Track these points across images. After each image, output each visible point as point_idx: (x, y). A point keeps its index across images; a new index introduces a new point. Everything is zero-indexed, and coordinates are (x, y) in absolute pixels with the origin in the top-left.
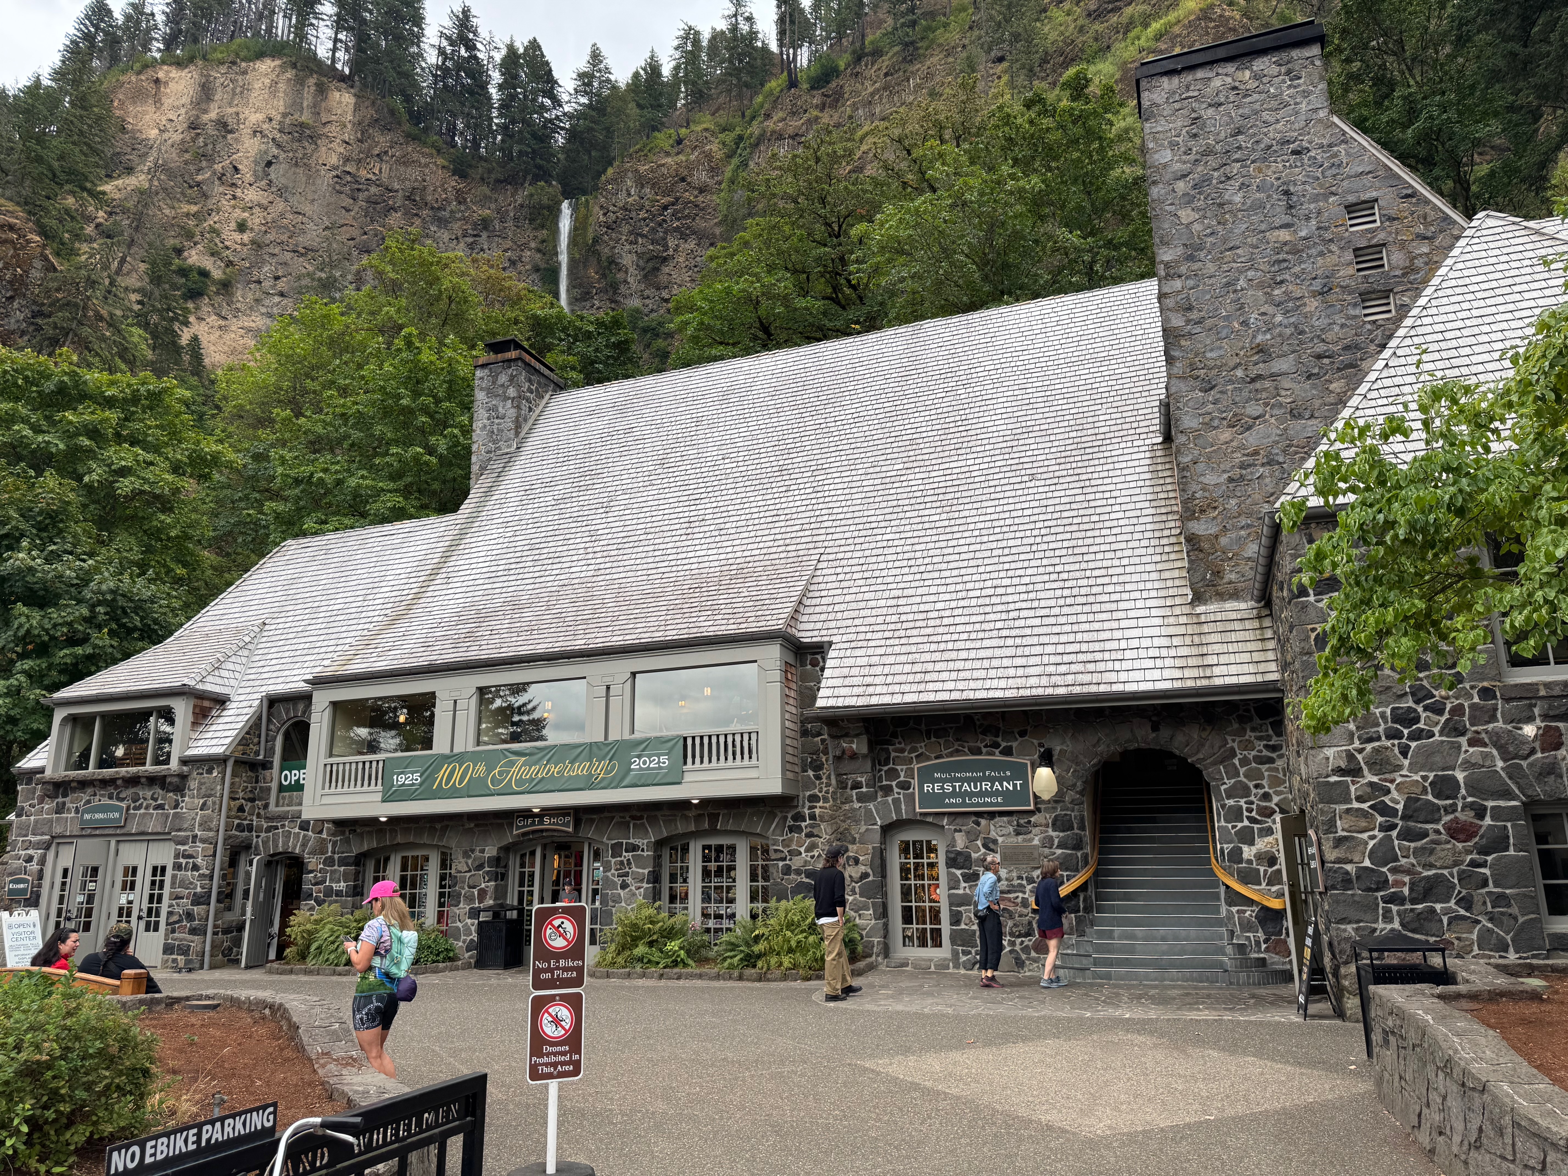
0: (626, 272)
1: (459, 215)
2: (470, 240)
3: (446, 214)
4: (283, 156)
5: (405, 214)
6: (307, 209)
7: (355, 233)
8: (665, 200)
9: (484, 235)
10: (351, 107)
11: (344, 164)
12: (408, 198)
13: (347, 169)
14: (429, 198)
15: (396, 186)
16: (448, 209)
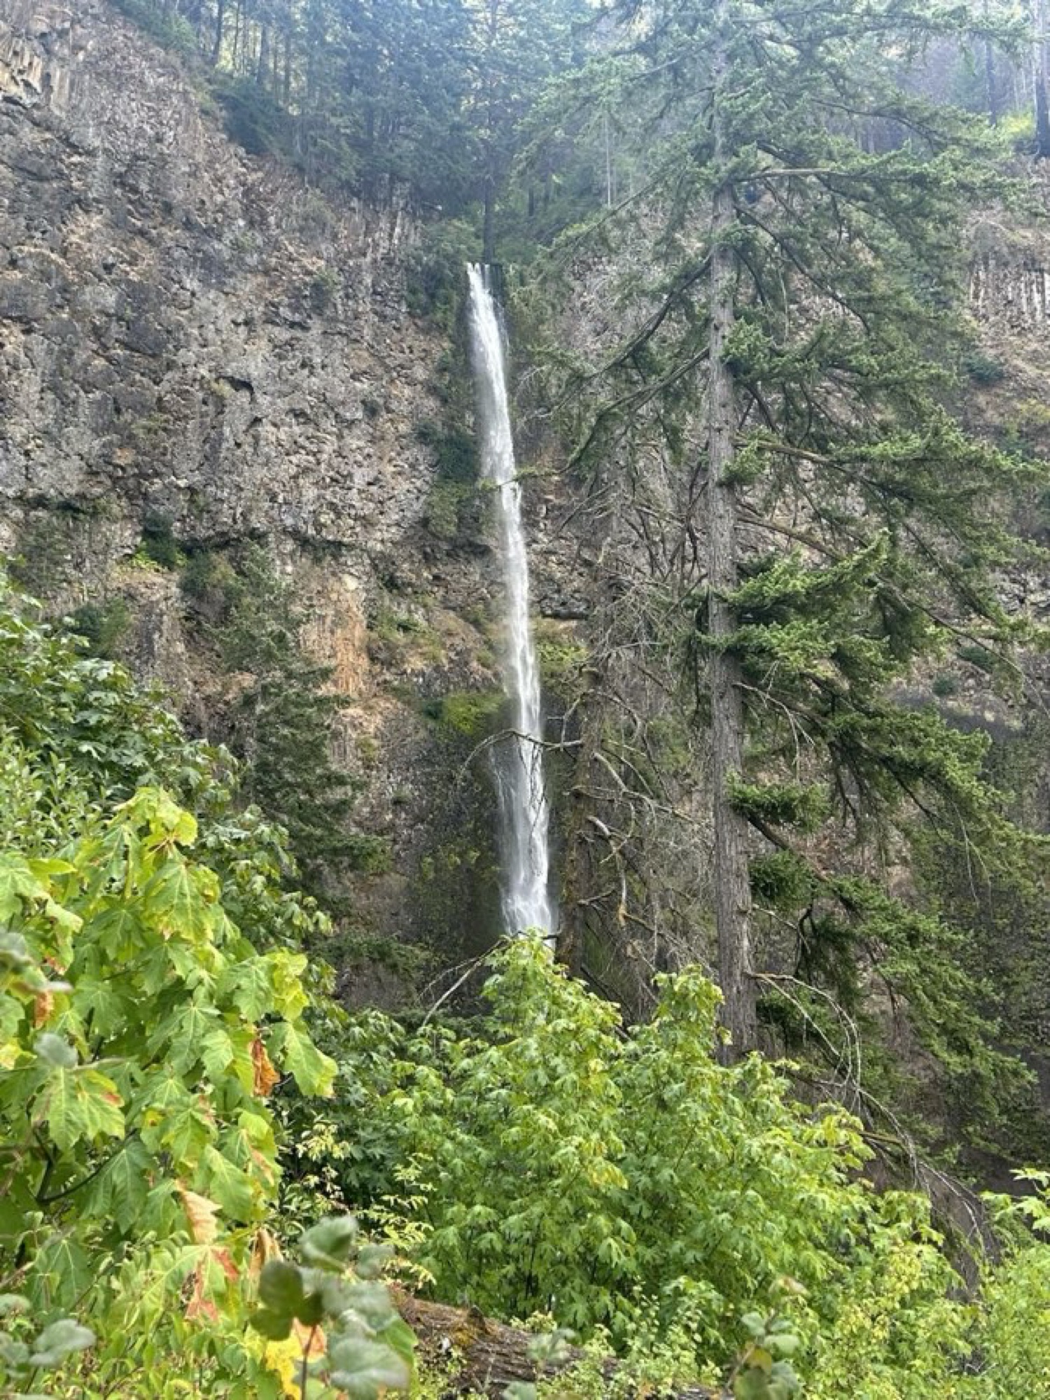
1: (252, 260)
2: (283, 334)
3: (221, 248)
5: (114, 224)
9: (316, 326)
12: (120, 180)
14: (178, 195)
15: (93, 139)
16: (228, 237)
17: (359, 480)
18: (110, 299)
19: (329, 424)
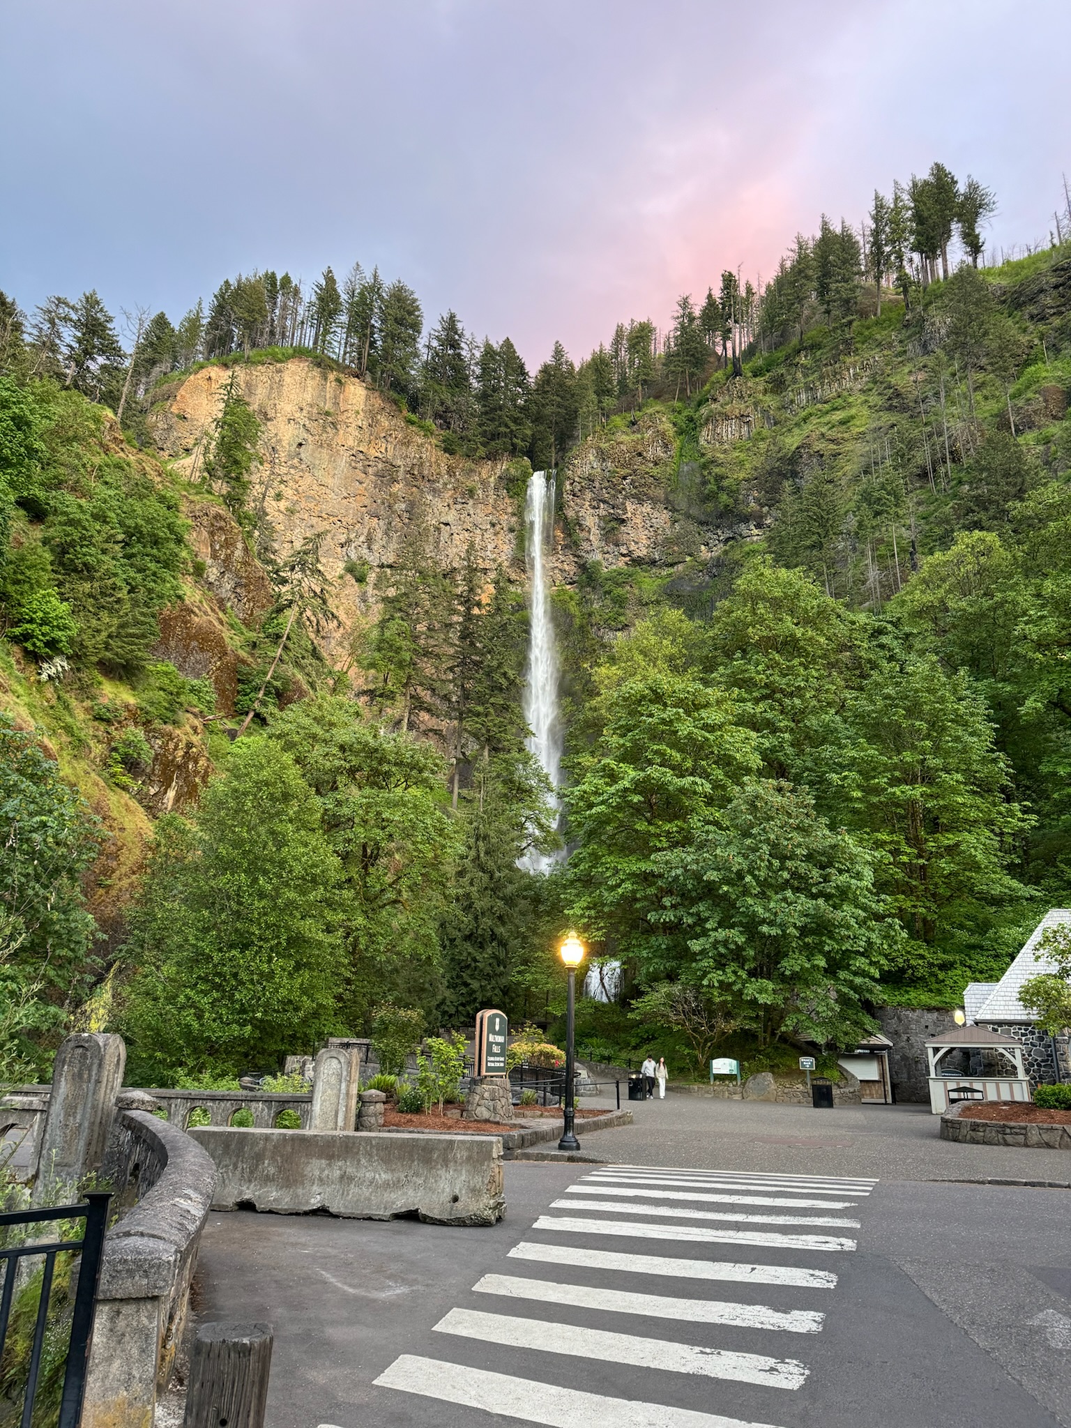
0: (589, 532)
1: (449, 486)
2: (458, 507)
3: (439, 485)
4: (310, 438)
5: (406, 485)
6: (330, 481)
7: (367, 502)
8: (623, 472)
9: (471, 502)
10: (363, 397)
11: (358, 445)
12: (409, 472)
13: (361, 449)
14: (426, 472)
15: (399, 462)
16: (441, 481)
17: (490, 547)
18: (403, 506)
19: (478, 531)
